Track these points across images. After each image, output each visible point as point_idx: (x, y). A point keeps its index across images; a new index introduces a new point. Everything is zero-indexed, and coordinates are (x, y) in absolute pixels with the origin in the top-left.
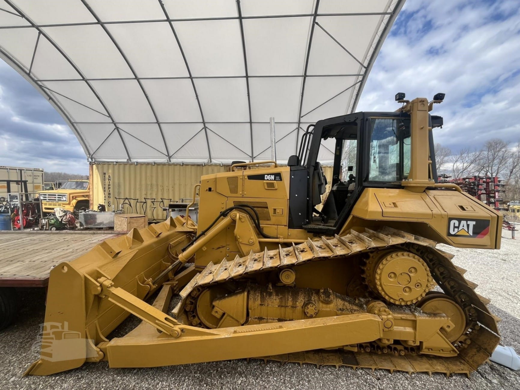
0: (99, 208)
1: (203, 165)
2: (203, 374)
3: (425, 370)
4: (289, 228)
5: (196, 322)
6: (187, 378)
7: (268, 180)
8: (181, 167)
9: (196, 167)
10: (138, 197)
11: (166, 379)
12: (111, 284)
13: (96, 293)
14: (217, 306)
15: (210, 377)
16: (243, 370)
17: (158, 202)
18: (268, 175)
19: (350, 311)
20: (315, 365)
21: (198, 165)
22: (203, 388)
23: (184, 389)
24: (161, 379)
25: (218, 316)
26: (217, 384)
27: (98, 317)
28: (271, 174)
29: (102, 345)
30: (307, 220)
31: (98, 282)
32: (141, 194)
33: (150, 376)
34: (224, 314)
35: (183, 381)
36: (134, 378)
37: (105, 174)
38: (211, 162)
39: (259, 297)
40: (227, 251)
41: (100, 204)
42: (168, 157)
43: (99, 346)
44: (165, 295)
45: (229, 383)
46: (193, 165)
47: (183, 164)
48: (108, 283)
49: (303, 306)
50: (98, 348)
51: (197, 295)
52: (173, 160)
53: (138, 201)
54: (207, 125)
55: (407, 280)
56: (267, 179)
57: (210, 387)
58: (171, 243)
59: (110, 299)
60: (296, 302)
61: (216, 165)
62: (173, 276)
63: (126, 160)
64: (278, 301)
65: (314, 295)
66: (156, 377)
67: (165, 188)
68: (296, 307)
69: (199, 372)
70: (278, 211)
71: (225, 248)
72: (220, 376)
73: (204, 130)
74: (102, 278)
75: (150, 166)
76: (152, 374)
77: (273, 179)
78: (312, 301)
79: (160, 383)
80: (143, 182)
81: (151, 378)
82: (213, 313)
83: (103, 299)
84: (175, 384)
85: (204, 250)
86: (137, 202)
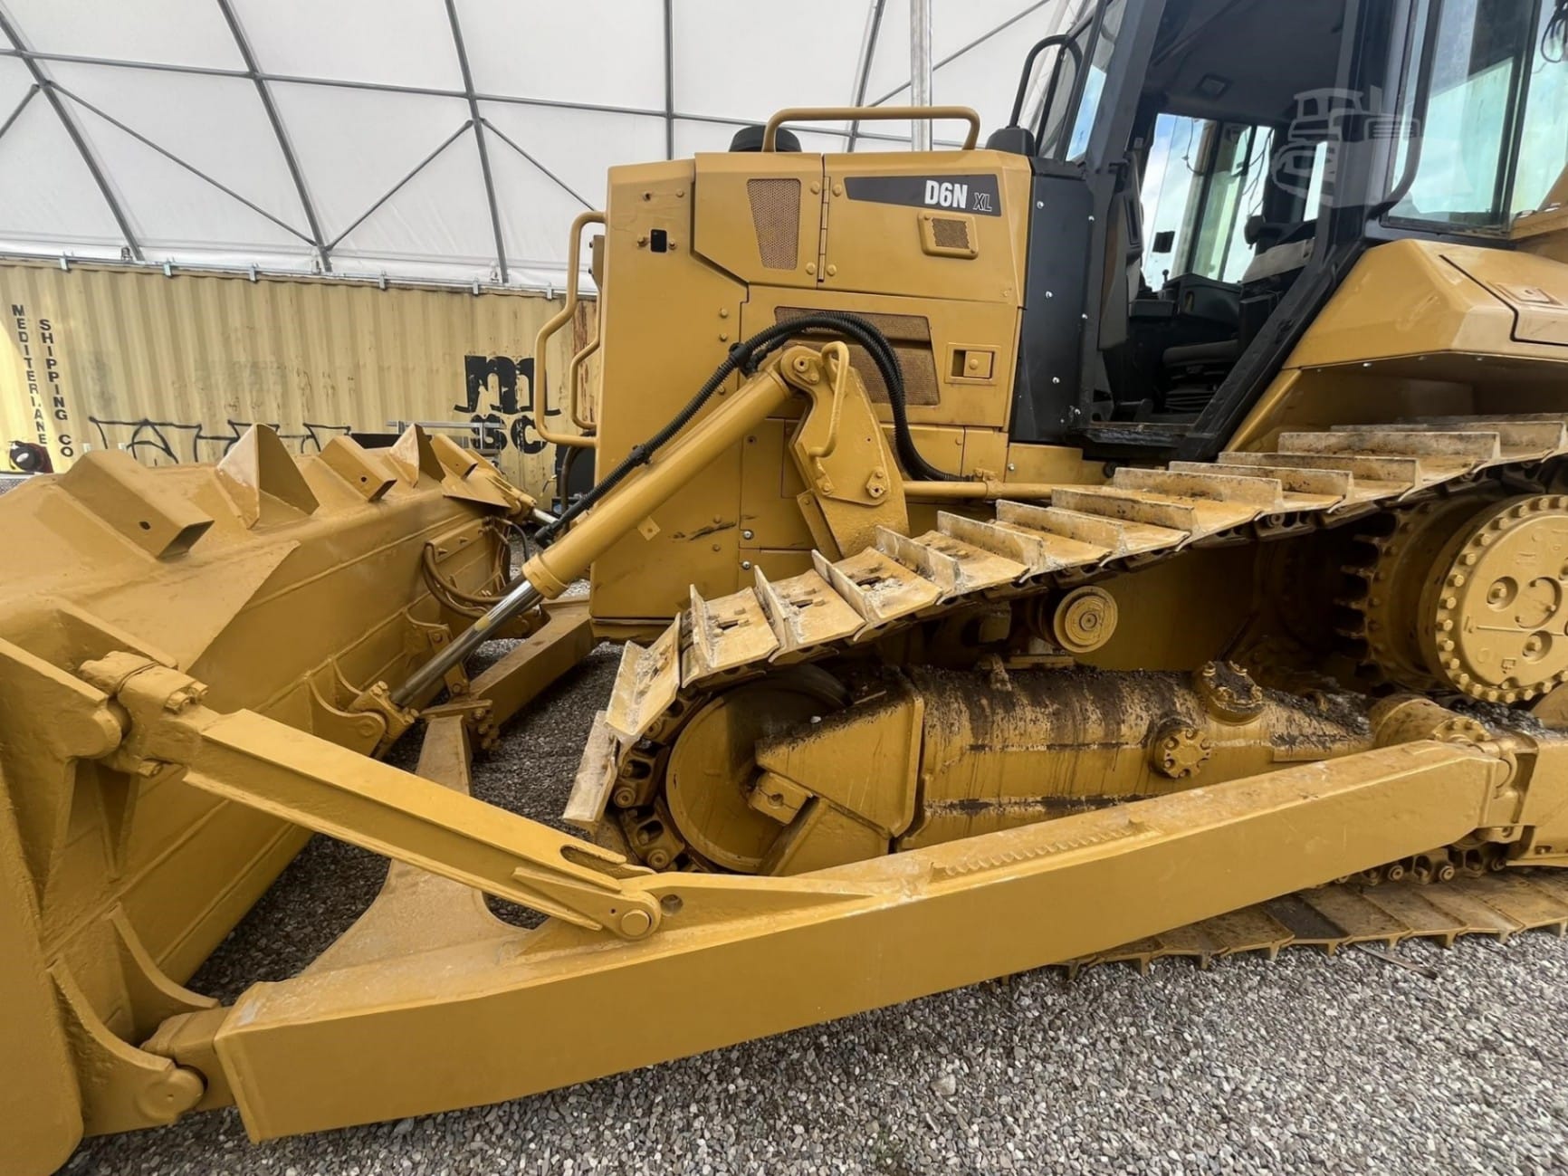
0: (19, 459)
1: (476, 292)
2: (763, 1076)
3: (1549, 921)
4: (1012, 439)
5: (668, 850)
6: (694, 1109)
7: (938, 206)
8: (382, 295)
9: (444, 297)
10: (198, 416)
11: (592, 1136)
12: (186, 689)
13: (90, 749)
14: (779, 768)
15: (800, 1083)
16: (932, 1027)
17: (294, 437)
18: (940, 179)
19: (1319, 741)
20: (1196, 960)
21: (454, 291)
22: (796, 1145)
23: (706, 1170)
24: (568, 1144)
25: (784, 815)
26: (849, 1112)
27: (123, 890)
28: (953, 179)
29: (179, 1035)
30: (1077, 411)
31: (89, 679)
32: (210, 405)
33: (500, 1138)
34: (810, 803)
35: (681, 1131)
36: (406, 1163)
37: (17, 310)
38: (505, 280)
39: (965, 717)
40: (744, 543)
41: (17, 443)
42: (315, 251)
43: (161, 1040)
44: (457, 754)
45: (902, 1096)
46: (432, 289)
47: (386, 282)
48: (163, 684)
49: (1147, 737)
50: (155, 1053)
51: (667, 731)
52: (342, 267)
53: (202, 434)
54: (485, 109)
55: (1543, 608)
56: (934, 201)
57: (825, 1136)
58: (434, 542)
59: (193, 778)
60: (1119, 724)
61: (527, 295)
62: (465, 681)
63: (115, 255)
64: (1045, 725)
65: (1179, 691)
66: (530, 1135)
67: (320, 383)
68: (1118, 745)
69: (737, 1070)
70: (971, 360)
71: (732, 531)
72: (848, 1073)
73: (472, 129)
74: (114, 656)
75: (236, 286)
76: (506, 1125)
77: (963, 205)
78: (1179, 714)
79: (569, 1163)
80: (216, 353)
81: (506, 1148)
82: (762, 804)
83: (144, 786)
84: (651, 1152)
85: (648, 536)
86: (198, 437)
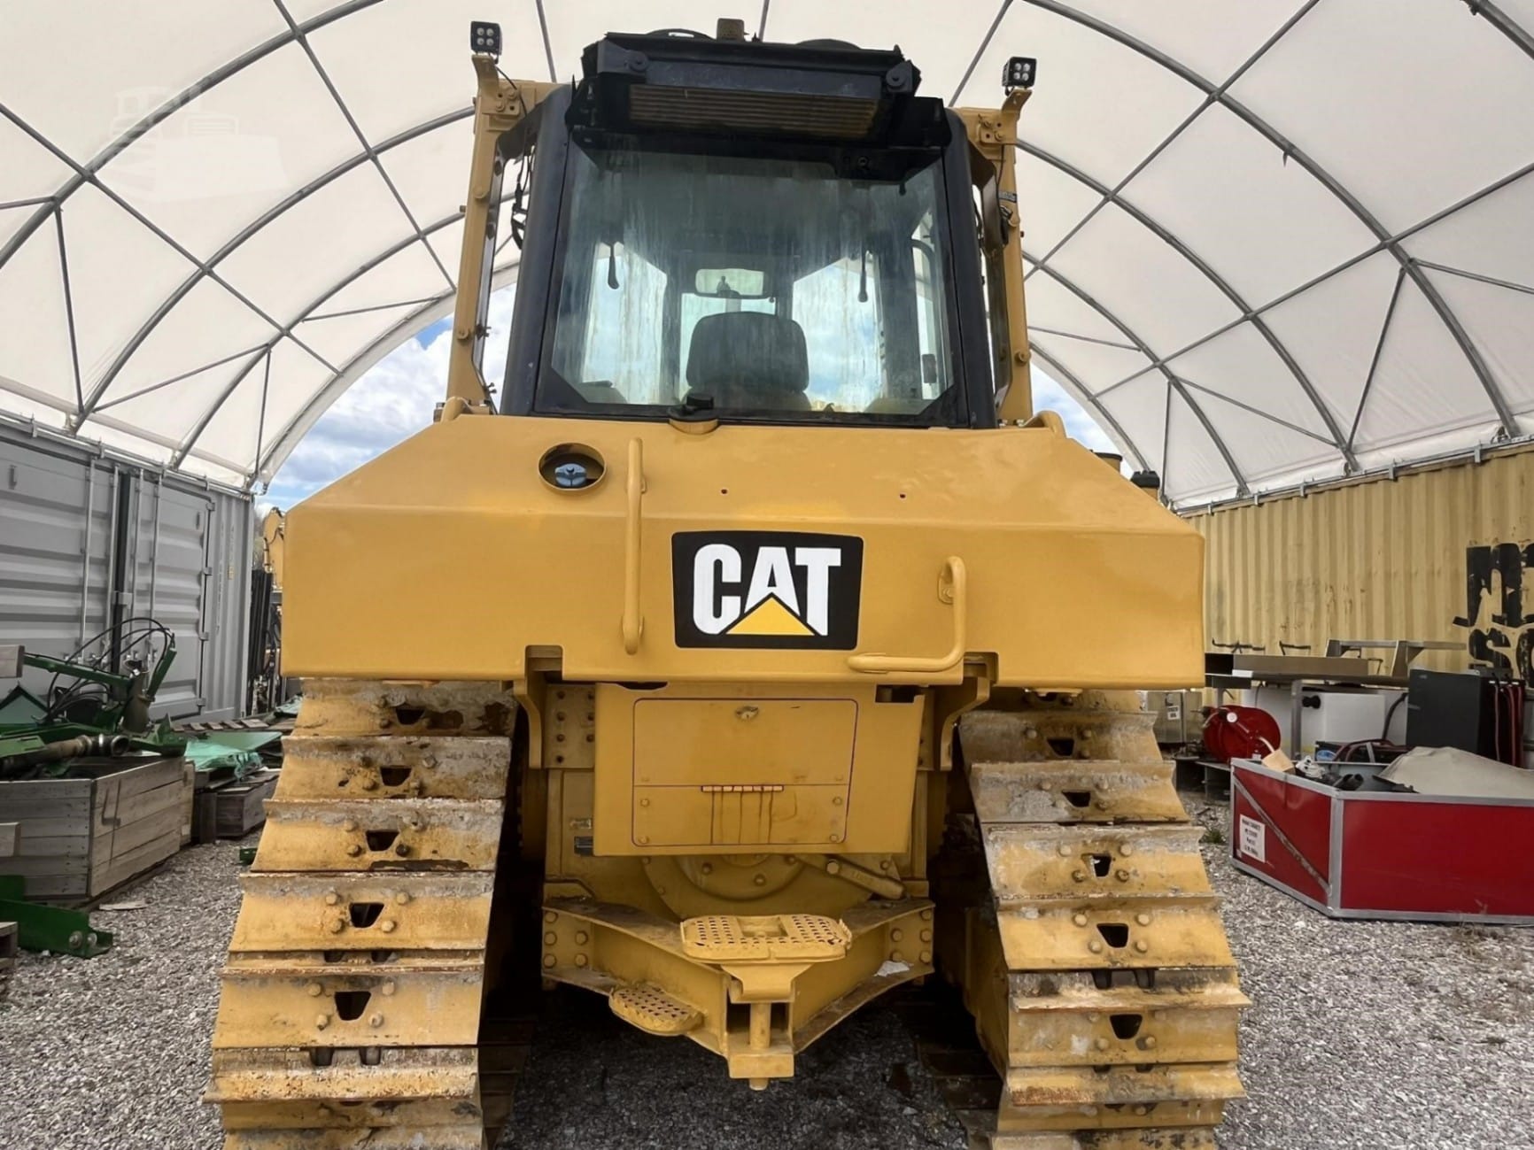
1: (1479, 460)
8: (1394, 486)
9: (1448, 475)
10: (1266, 639)
21: (1457, 464)
32: (1273, 627)
38: (1513, 433)
42: (1340, 452)
46: (1438, 468)
47: (1395, 470)
63: (1232, 494)
73: (1409, 281)
75: (1294, 503)
80: (1278, 572)
